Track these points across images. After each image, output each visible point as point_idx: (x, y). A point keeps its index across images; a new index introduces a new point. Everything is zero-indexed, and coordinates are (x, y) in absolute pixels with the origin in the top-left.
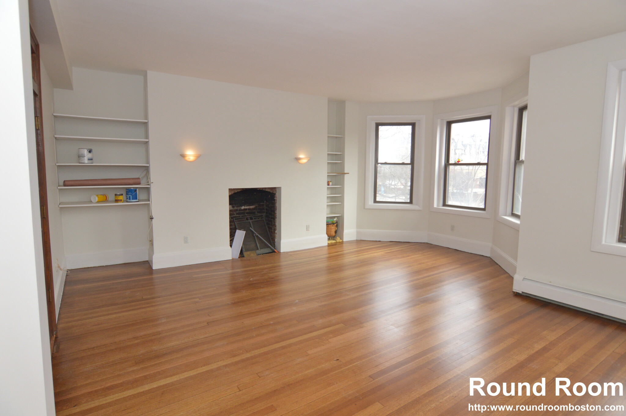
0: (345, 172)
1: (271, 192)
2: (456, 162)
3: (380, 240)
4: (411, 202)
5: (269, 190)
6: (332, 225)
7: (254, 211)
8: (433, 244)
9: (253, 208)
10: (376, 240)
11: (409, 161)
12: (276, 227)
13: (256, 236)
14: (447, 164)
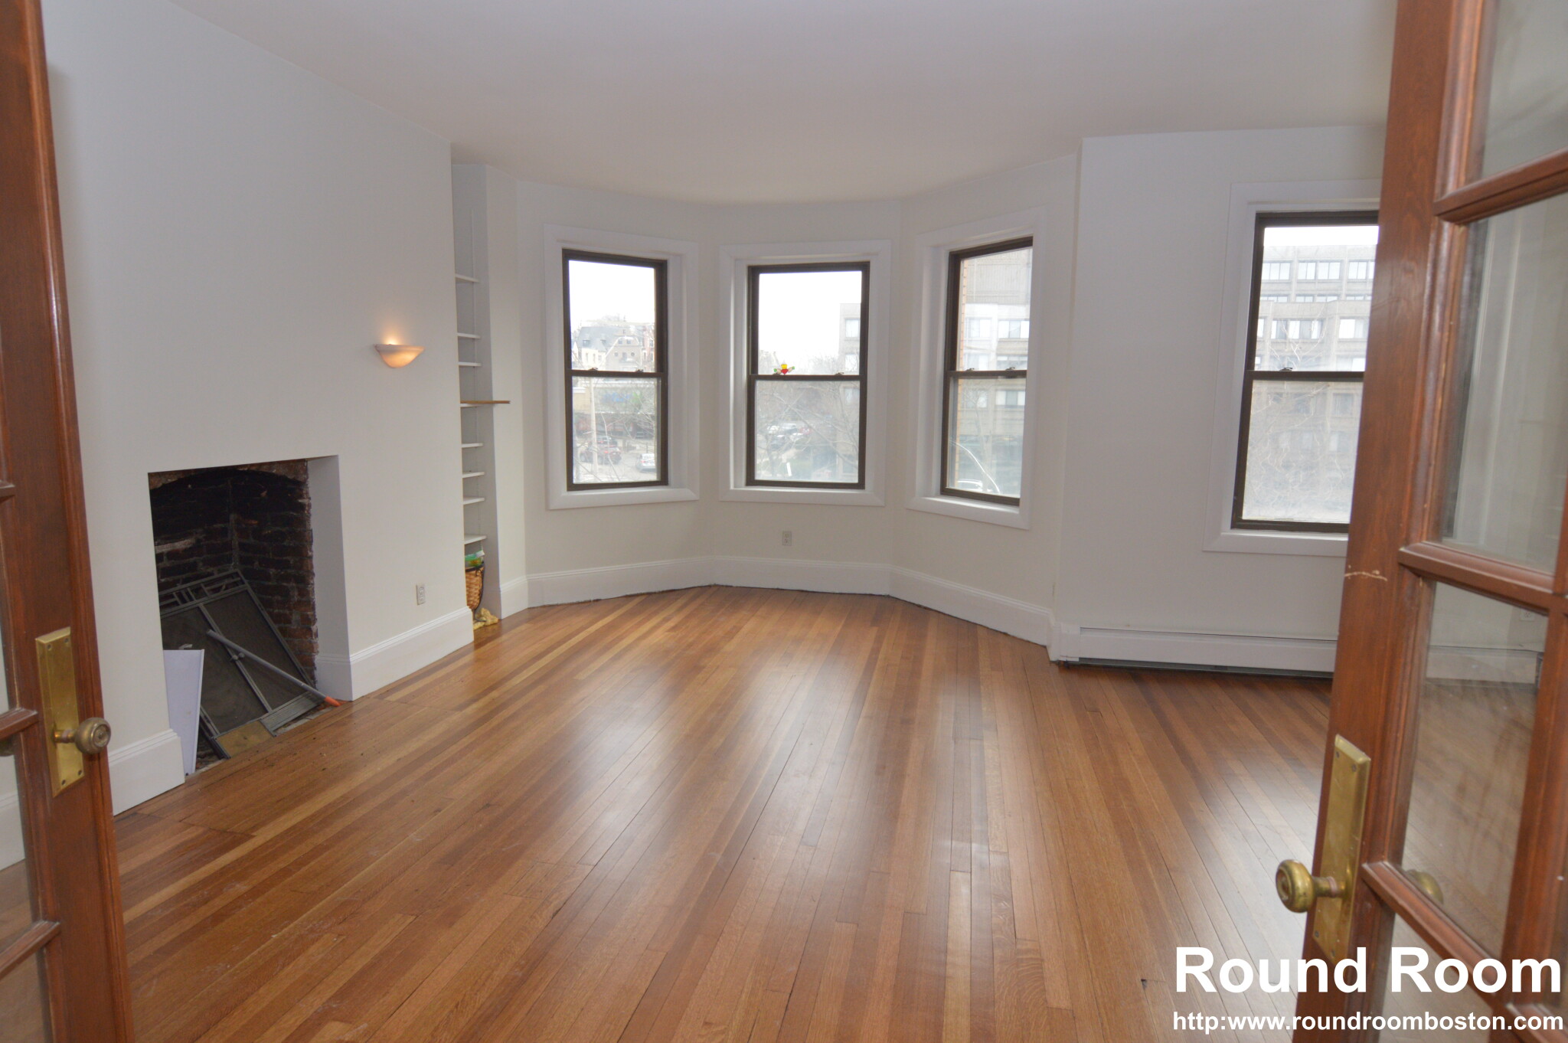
0: (495, 398)
1: (290, 477)
2: (779, 371)
3: (598, 598)
4: (663, 480)
5: (281, 471)
6: (474, 572)
7: (192, 560)
8: (734, 585)
9: (185, 550)
10: (587, 599)
11: (650, 368)
12: (313, 609)
13: (240, 659)
14: (753, 376)
